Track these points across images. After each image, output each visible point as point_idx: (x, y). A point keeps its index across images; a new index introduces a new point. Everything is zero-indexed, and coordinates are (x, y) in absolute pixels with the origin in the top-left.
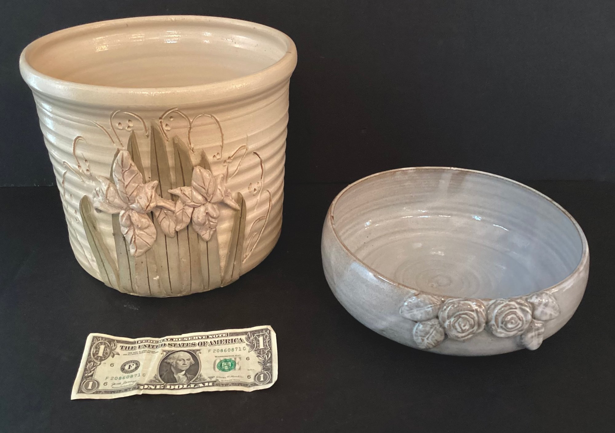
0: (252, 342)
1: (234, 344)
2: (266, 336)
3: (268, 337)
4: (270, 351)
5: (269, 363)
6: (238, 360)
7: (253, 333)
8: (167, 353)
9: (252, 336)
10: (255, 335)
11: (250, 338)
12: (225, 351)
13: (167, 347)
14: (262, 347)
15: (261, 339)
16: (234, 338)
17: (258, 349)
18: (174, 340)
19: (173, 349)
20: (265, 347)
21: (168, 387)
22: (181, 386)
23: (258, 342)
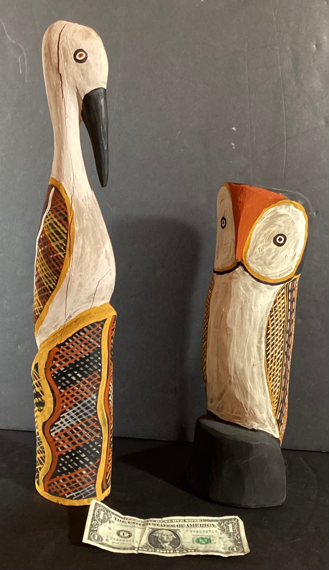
0: (223, 527)
1: (207, 527)
2: (235, 524)
3: (236, 525)
4: (239, 534)
5: (239, 541)
6: (212, 539)
7: (223, 521)
8: (152, 530)
9: (223, 523)
10: (225, 522)
11: (221, 525)
12: (200, 532)
13: (152, 525)
14: (231, 531)
15: (230, 526)
16: (207, 523)
17: (228, 533)
18: (157, 521)
19: (156, 527)
20: (234, 531)
21: (158, 551)
22: (168, 551)
23: (228, 528)
